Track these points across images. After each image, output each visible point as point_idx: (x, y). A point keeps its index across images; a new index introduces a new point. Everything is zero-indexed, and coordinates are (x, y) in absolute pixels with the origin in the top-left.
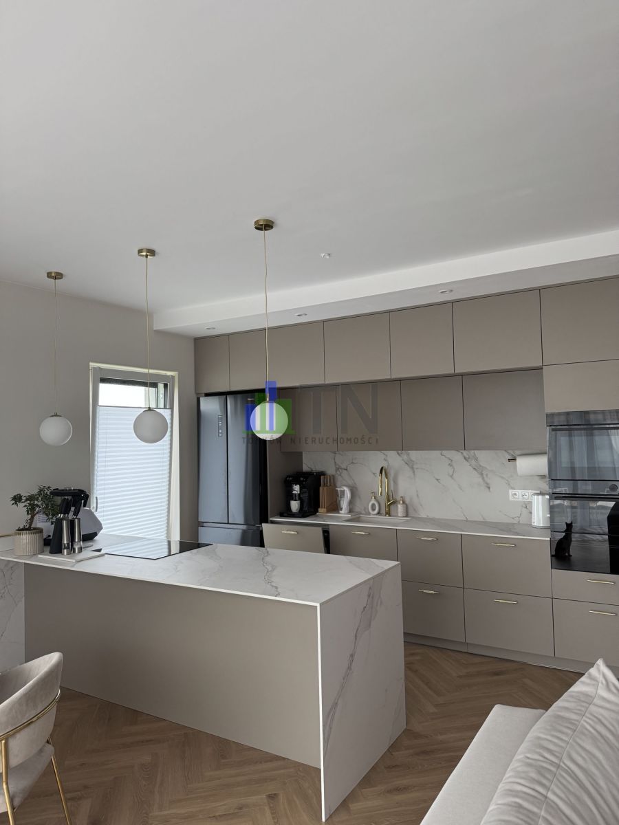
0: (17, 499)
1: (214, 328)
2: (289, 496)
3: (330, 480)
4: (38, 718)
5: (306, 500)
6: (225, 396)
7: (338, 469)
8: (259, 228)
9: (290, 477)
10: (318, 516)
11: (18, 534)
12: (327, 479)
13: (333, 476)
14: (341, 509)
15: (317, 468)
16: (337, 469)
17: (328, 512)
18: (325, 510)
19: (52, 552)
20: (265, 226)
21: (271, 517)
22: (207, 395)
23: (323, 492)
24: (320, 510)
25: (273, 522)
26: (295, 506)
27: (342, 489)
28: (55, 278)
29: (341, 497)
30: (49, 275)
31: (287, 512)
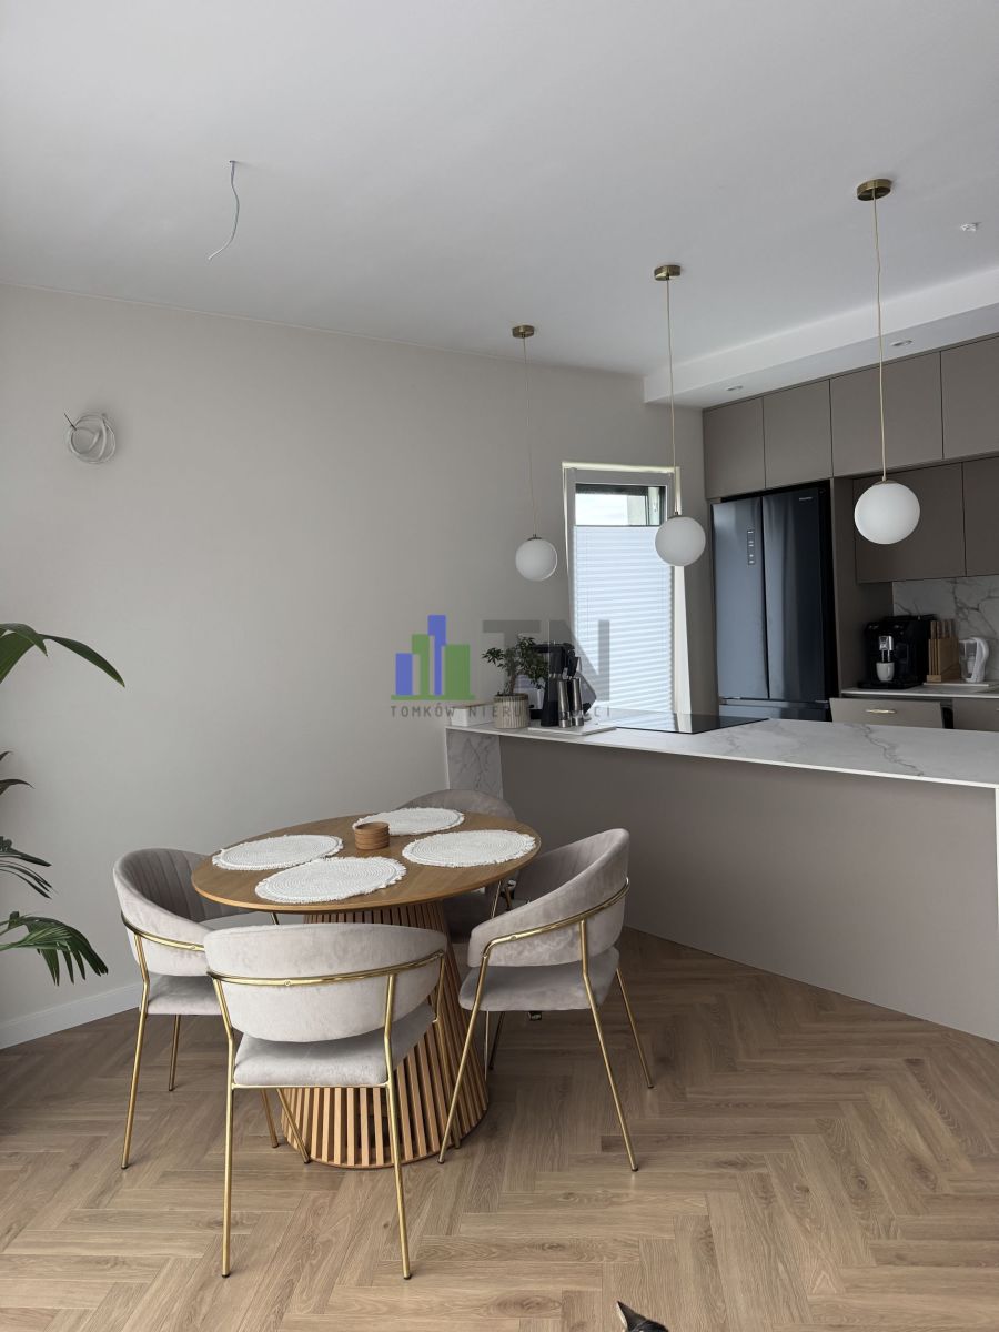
0: (494, 654)
1: (741, 387)
2: (874, 656)
3: (947, 628)
4: (610, 905)
5: (905, 662)
6: (759, 498)
7: (961, 609)
8: (865, 195)
9: (875, 624)
10: (926, 687)
11: (499, 700)
12: (941, 627)
13: (952, 621)
14: (970, 676)
15: (920, 609)
16: (959, 609)
17: (944, 680)
18: (939, 677)
19: (544, 725)
20: (876, 191)
21: (844, 688)
22: (725, 500)
23: (936, 649)
24: (928, 677)
25: (845, 696)
26: (885, 670)
27: (972, 642)
28: (524, 336)
29: (968, 656)
30: (517, 333)
31: (871, 681)
